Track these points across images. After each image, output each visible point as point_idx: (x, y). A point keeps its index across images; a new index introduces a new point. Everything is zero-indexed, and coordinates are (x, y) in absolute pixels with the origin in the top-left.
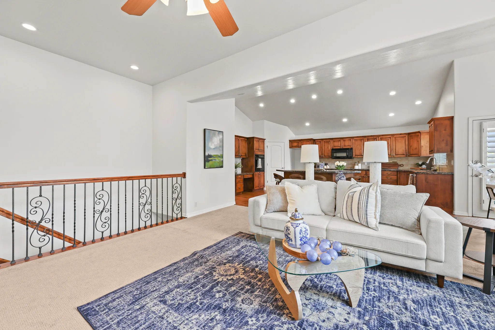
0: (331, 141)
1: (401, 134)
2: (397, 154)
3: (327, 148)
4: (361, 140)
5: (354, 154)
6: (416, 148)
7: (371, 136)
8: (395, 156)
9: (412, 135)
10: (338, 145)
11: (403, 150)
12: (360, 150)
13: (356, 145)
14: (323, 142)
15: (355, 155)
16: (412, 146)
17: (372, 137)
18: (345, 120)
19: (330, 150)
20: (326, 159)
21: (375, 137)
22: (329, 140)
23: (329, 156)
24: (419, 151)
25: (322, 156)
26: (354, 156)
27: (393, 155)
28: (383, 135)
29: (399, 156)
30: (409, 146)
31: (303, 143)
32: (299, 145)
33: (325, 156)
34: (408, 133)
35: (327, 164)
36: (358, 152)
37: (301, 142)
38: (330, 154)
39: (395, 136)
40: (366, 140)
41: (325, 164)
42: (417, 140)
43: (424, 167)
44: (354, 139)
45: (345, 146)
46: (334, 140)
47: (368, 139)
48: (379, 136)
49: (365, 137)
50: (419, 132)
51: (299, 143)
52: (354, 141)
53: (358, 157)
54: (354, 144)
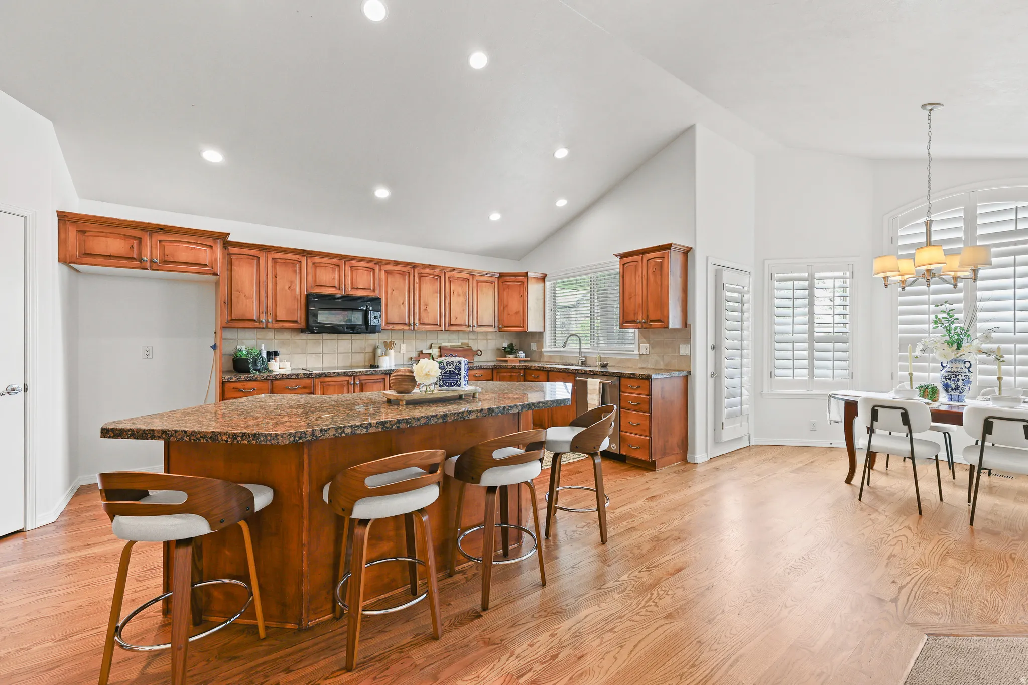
0: (304, 261)
1: (487, 274)
2: (479, 324)
3: (287, 287)
4: (403, 274)
5: (384, 317)
6: (517, 313)
7: (430, 266)
8: (477, 330)
9: (508, 279)
10: (329, 281)
11: (491, 315)
12: (399, 307)
13: (389, 291)
14: (269, 262)
15: (388, 323)
16: (507, 306)
17: (431, 271)
19: (299, 297)
20: (270, 335)
21: (437, 272)
22: (298, 257)
23: (296, 322)
24: (523, 320)
25: (267, 322)
26: (382, 324)
27: (473, 326)
28: (454, 270)
29: (484, 329)
30: (502, 307)
31: (169, 248)
32: (140, 254)
33: (277, 321)
34: (500, 273)
35: (276, 354)
36: (394, 316)
37: (160, 241)
38: (300, 315)
39: (477, 278)
40: (416, 279)
41: (269, 354)
42: (519, 292)
43: (521, 355)
44: (383, 268)
45: (357, 288)
46: (318, 260)
47: (421, 276)
48: (445, 270)
49: (413, 266)
50: (526, 274)
51: (143, 244)
52: (383, 273)
53: (396, 327)
54: (383, 283)
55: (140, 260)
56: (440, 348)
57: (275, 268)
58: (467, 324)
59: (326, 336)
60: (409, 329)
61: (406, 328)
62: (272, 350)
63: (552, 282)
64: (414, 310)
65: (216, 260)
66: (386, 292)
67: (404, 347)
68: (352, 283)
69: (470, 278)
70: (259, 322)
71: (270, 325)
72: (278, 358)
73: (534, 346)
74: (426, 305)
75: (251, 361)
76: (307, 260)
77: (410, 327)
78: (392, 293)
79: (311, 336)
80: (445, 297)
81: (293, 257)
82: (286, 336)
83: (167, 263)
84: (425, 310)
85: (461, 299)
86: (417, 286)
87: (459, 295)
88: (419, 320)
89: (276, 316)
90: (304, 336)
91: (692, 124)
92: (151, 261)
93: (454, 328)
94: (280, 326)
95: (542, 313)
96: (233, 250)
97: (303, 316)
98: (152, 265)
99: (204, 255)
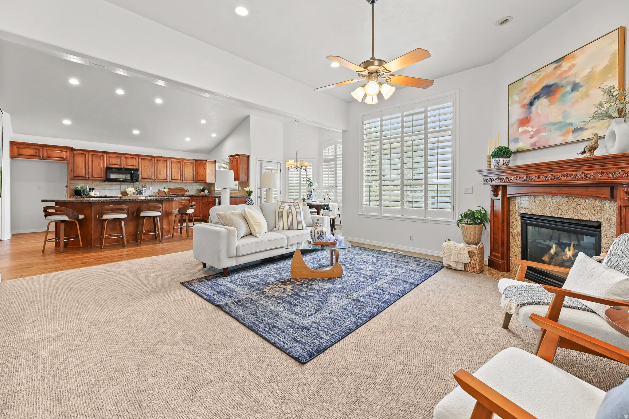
0: (105, 155)
1: (190, 160)
2: (186, 179)
3: (97, 165)
4: (149, 160)
5: (140, 176)
6: (203, 175)
7: (162, 157)
8: (185, 181)
9: (199, 162)
10: (116, 162)
11: (191, 176)
12: (148, 172)
13: (143, 166)
14: (90, 156)
15: (142, 178)
16: (199, 172)
17: (163, 159)
18: (136, 132)
19: (102, 169)
20: (91, 182)
21: (165, 159)
22: (103, 154)
23: (101, 177)
24: (205, 178)
25: (89, 177)
26: (140, 179)
27: (183, 180)
28: (173, 158)
29: (188, 181)
30: (197, 172)
31: (50, 152)
32: (39, 154)
33: (93, 177)
34: (196, 160)
35: (93, 189)
36: (145, 175)
37: (46, 150)
38: (103, 175)
39: (185, 161)
40: (156, 162)
41: (90, 189)
42: (204, 167)
43: (207, 192)
44: (140, 158)
45: (128, 165)
46: (110, 155)
47: (157, 161)
48: (169, 158)
49: (154, 157)
50: (206, 160)
51: (40, 151)
52: (140, 160)
53: (146, 180)
54: (140, 164)
55: (39, 156)
56: (169, 188)
57: (92, 158)
58: (180, 179)
59: (115, 183)
60: (152, 181)
61: (151, 180)
62: (92, 188)
63: (219, 163)
64: (154, 174)
65: (68, 156)
66: (142, 167)
67: (151, 188)
68: (126, 163)
69: (181, 161)
70: (86, 177)
71: (90, 179)
72: (94, 191)
73: (213, 189)
74: (160, 172)
75: (82, 191)
76: (106, 155)
77: (153, 180)
78: (144, 167)
79: (109, 183)
80: (169, 169)
81: (100, 154)
82: (98, 183)
83: (49, 157)
84: (160, 174)
85: (177, 170)
86: (156, 164)
87: (176, 168)
88: (157, 177)
89: (93, 175)
90: (106, 183)
91: (248, 115)
92: (43, 157)
93: (174, 181)
94: (94, 179)
95: (215, 175)
96: (75, 152)
97: (104, 176)
98: (43, 158)
99: (63, 154)
